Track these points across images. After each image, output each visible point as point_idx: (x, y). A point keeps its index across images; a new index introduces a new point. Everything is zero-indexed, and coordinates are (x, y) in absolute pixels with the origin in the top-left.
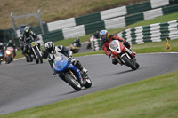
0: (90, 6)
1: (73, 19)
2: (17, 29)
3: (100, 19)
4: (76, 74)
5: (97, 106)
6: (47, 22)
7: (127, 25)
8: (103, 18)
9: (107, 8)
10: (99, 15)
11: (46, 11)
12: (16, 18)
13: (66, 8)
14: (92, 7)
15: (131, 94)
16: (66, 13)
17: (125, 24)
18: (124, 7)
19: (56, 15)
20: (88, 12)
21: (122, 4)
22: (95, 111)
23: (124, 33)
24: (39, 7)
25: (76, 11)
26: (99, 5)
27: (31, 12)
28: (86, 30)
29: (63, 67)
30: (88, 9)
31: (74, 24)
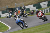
0: (37, 1)
1: (32, 5)
2: (17, 8)
3: (40, 5)
4: (22, 24)
5: (39, 29)
6: (25, 6)
7: (48, 7)
8: (41, 5)
9: (42, 2)
10: (40, 4)
11: (25, 3)
12: (17, 5)
13: (31, 2)
14: (38, 2)
15: (49, 26)
16: (31, 3)
17: (47, 6)
18: (47, 2)
19: (28, 4)
20: (37, 3)
21: (46, 1)
22: (39, 31)
23: (47, 9)
24: (23, 2)
25: (33, 3)
26: (40, 1)
27: (21, 3)
28: (36, 8)
29: (18, 22)
30: (37, 2)
31: (33, 6)
